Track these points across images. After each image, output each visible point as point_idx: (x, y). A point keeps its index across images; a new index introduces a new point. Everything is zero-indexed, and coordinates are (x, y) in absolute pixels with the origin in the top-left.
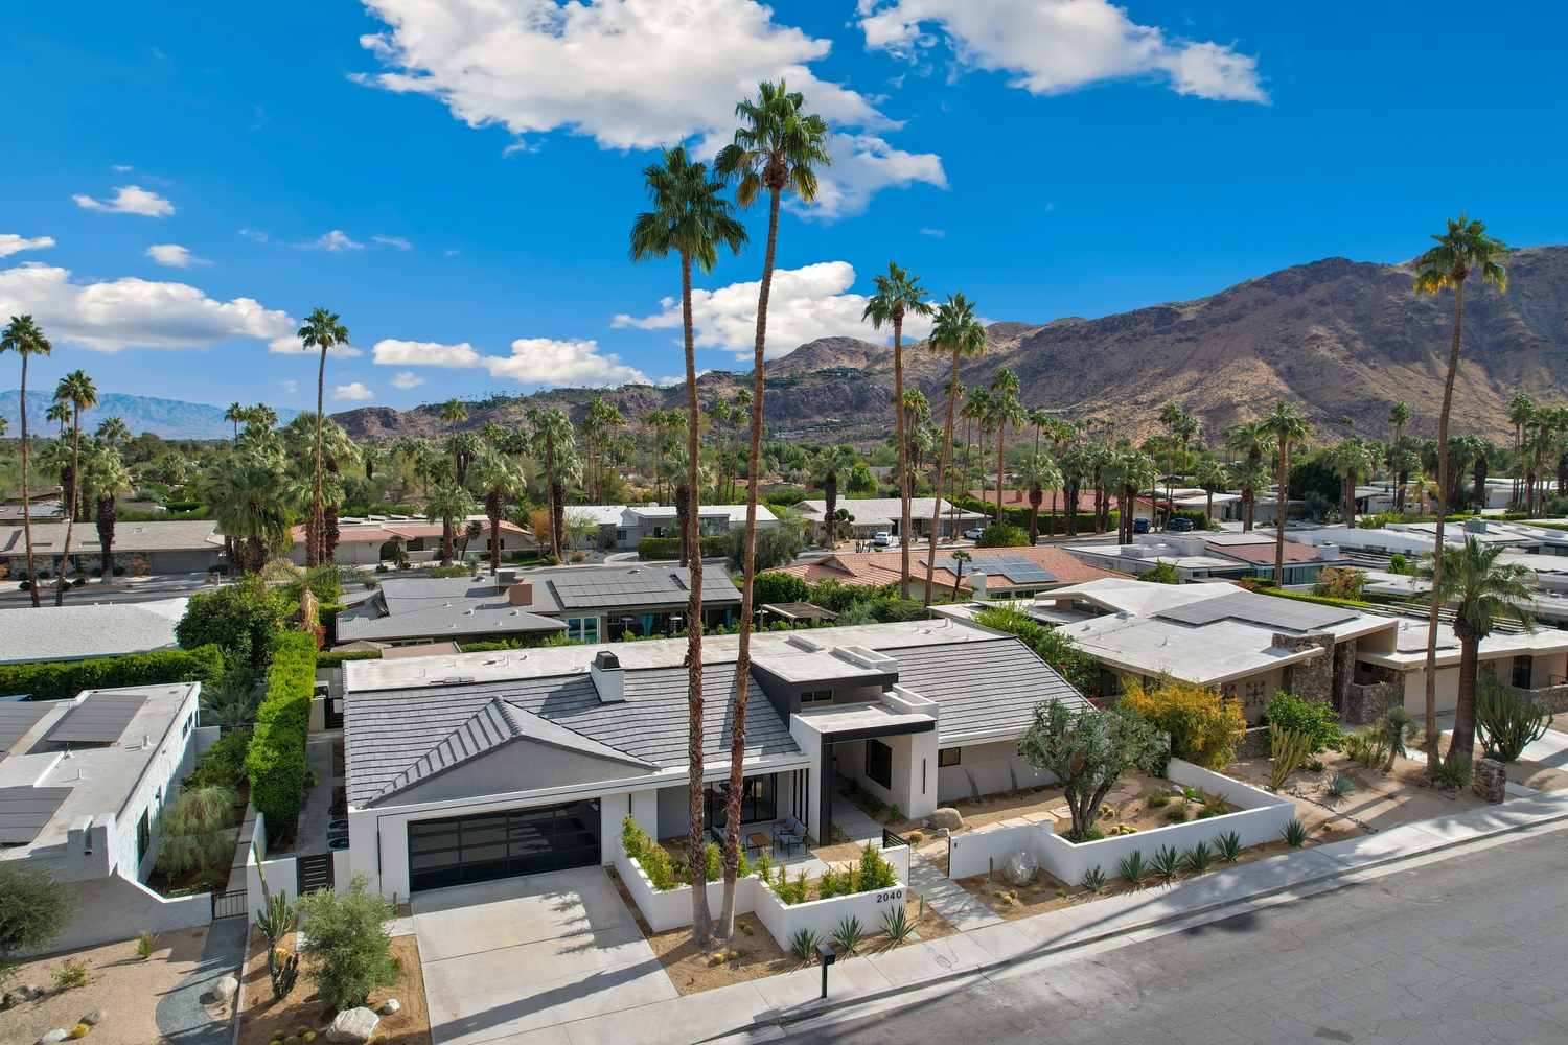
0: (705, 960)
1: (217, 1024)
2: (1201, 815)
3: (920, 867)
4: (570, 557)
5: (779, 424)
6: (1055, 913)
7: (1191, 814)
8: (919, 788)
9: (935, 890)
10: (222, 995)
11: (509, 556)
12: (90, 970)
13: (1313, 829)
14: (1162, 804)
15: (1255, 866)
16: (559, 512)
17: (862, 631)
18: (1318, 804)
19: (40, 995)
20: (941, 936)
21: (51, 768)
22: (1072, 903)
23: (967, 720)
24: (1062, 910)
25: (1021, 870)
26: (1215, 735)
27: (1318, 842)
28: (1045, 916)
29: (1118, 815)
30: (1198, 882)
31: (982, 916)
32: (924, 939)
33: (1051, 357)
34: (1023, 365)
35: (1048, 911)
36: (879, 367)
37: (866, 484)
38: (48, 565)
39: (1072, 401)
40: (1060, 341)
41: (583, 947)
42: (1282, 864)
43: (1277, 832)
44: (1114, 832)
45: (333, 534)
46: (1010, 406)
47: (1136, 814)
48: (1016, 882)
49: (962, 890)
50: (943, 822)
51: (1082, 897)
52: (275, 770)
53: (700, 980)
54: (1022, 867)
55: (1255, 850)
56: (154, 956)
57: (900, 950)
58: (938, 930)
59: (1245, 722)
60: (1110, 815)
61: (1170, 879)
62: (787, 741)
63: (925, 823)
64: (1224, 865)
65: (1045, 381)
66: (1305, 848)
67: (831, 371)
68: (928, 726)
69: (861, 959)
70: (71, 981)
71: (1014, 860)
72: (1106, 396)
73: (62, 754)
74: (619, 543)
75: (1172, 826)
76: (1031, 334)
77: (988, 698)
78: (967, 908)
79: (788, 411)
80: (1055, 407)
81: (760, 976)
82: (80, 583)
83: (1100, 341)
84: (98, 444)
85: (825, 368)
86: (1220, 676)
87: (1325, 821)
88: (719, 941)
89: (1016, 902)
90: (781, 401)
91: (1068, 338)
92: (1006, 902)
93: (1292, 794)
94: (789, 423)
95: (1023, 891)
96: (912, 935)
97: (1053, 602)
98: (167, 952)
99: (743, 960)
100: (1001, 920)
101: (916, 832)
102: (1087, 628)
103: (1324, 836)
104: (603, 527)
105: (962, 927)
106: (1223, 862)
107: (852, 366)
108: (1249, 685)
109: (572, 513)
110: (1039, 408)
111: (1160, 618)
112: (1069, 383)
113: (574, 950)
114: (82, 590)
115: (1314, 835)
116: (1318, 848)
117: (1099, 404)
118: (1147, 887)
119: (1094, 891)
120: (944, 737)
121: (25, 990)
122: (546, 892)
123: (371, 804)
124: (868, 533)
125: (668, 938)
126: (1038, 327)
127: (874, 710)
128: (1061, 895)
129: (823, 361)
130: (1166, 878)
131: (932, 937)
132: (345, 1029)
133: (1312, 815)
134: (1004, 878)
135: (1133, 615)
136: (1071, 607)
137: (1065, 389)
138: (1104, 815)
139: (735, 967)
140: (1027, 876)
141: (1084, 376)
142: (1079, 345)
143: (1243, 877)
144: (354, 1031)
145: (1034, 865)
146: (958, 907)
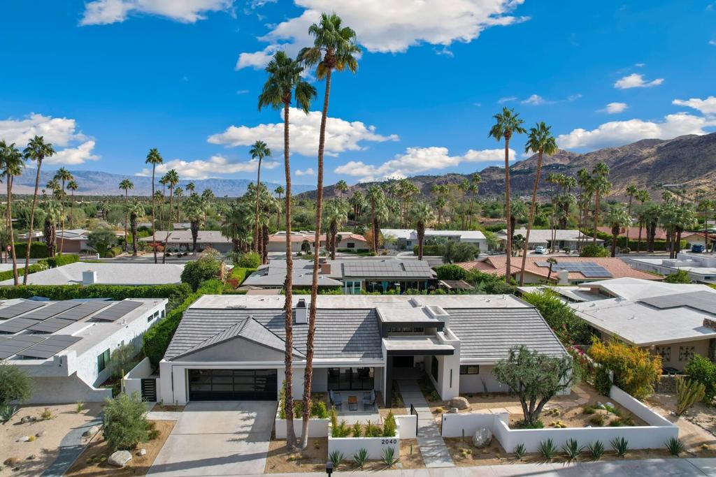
0: (287, 458)
1: (80, 446)
2: (613, 424)
3: (430, 427)
4: (381, 253)
5: (522, 192)
6: (488, 467)
7: (607, 422)
8: (449, 384)
9: (429, 442)
10: (90, 434)
11: (356, 251)
12: (53, 414)
13: (693, 446)
14: (591, 413)
15: (636, 462)
16: (377, 232)
17: (455, 298)
18: (707, 430)
19: (34, 420)
20: (414, 468)
21: (85, 329)
22: (501, 463)
23: (484, 351)
24: (492, 466)
25: (479, 439)
26: (640, 377)
27: (693, 455)
28: (481, 468)
29: (562, 415)
30: (589, 465)
31: (444, 461)
32: (405, 468)
33: (674, 157)
34: (657, 161)
35: (484, 465)
36: (575, 164)
37: (543, 222)
38: (177, 247)
39: (686, 179)
40: (680, 148)
41: (240, 440)
42: (656, 464)
43: (662, 443)
44: (552, 425)
45: (266, 239)
46: (602, 182)
47: (573, 416)
48: (476, 445)
49: (444, 444)
50: (457, 404)
51: (509, 460)
52: (153, 339)
53: (278, 468)
54: (480, 437)
55: (641, 451)
56: (82, 411)
57: (387, 472)
58: (415, 464)
59: (661, 371)
60: (557, 414)
61: (572, 460)
62: (378, 352)
63: (449, 403)
64: (614, 458)
65: (670, 170)
66: (682, 457)
67: (550, 166)
68: (450, 352)
69: (364, 472)
70: (45, 417)
71: (477, 432)
72: (708, 177)
73: (94, 323)
74: (408, 247)
75: (590, 428)
76: (663, 145)
77: (503, 340)
78: (439, 455)
79: (527, 186)
80: (675, 183)
81: (308, 471)
82: (185, 255)
83: (706, 147)
84: (202, 199)
85: (547, 164)
86: (655, 340)
87: (704, 443)
88: (297, 449)
89: (470, 456)
90: (523, 181)
91: (685, 146)
92: (464, 456)
93: (690, 421)
94: (527, 192)
95: (477, 450)
96: (399, 465)
97: (589, 289)
98: (87, 411)
99: (304, 461)
100: (453, 465)
101: (440, 408)
102: (594, 305)
103: (700, 452)
104: (400, 239)
105: (428, 466)
106: (616, 456)
107: (562, 163)
108: (681, 348)
109: (386, 232)
110: (665, 184)
111: (641, 302)
112: (685, 170)
113: (236, 440)
114: (186, 257)
115: (692, 450)
116: (690, 460)
117: (702, 181)
118: (553, 462)
119: (519, 458)
120: (464, 358)
121: (29, 417)
122: (243, 410)
123: (172, 360)
124: (534, 247)
125: (279, 442)
126: (667, 141)
127: (429, 340)
128: (497, 457)
129: (547, 161)
130: (569, 458)
131: (409, 468)
132: (114, 459)
133: (697, 437)
134: (470, 442)
135: (625, 300)
136: (597, 292)
137: (682, 173)
138: (554, 413)
139: (298, 464)
140: (481, 443)
141: (695, 166)
142: (692, 150)
143: (623, 468)
144: (117, 461)
145: (488, 437)
146: (434, 453)
